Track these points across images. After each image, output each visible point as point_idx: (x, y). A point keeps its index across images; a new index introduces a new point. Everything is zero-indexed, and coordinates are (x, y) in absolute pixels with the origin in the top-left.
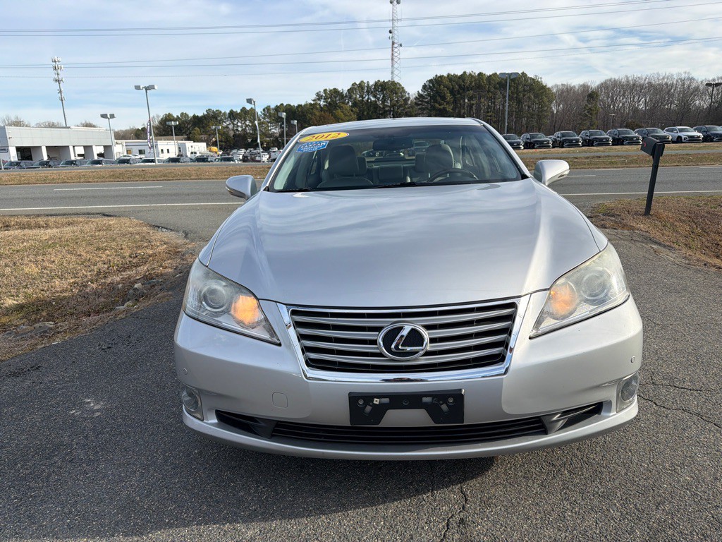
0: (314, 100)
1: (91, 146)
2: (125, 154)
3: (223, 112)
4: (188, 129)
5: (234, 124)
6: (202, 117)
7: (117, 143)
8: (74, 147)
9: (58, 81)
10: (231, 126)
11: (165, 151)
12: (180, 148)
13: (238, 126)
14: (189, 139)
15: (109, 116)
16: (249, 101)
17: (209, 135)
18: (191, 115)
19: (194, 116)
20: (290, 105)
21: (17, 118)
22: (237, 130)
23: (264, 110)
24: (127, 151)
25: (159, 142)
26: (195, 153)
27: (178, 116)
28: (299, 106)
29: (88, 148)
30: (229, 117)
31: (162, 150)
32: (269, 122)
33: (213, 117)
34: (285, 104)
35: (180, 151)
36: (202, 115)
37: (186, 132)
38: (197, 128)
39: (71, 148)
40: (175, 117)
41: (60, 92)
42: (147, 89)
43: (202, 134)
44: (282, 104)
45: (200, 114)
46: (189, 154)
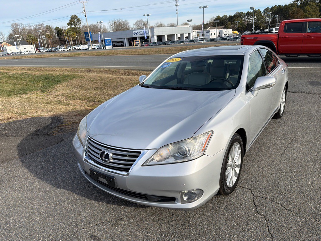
0: (294, 2)
1: (183, 34)
2: (197, 37)
3: (244, 13)
4: (226, 23)
5: (248, 19)
6: (233, 16)
7: (194, 32)
8: (177, 34)
9: (176, 5)
10: (246, 20)
11: (213, 34)
12: (220, 32)
13: (250, 19)
14: (225, 28)
15: (190, 21)
16: (251, 8)
17: (235, 25)
18: (228, 16)
19: (230, 16)
20: (280, 6)
21: (161, 23)
22: (250, 21)
23: (265, 10)
24: (197, 35)
25: (211, 30)
26: (226, 34)
27: (222, 17)
28: (286, 5)
29: (182, 35)
30: (247, 15)
31: (212, 34)
32: (266, 16)
33: (239, 16)
34: (277, 6)
35: (220, 34)
36: (233, 15)
37: (225, 24)
38: (229, 22)
39: (176, 35)
40: (221, 17)
41: (177, 10)
42: (204, 7)
43: (232, 25)
44: (276, 6)
45: (232, 15)
46: (223, 36)
